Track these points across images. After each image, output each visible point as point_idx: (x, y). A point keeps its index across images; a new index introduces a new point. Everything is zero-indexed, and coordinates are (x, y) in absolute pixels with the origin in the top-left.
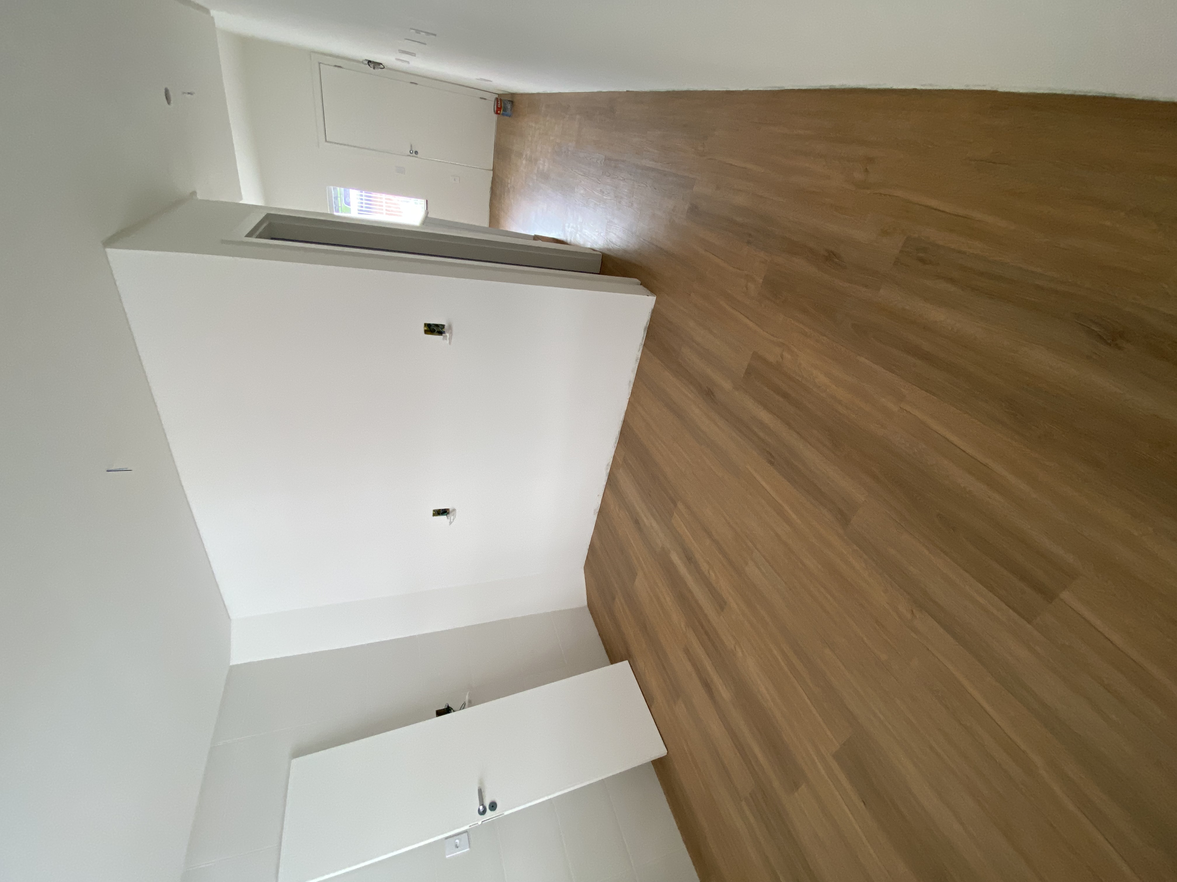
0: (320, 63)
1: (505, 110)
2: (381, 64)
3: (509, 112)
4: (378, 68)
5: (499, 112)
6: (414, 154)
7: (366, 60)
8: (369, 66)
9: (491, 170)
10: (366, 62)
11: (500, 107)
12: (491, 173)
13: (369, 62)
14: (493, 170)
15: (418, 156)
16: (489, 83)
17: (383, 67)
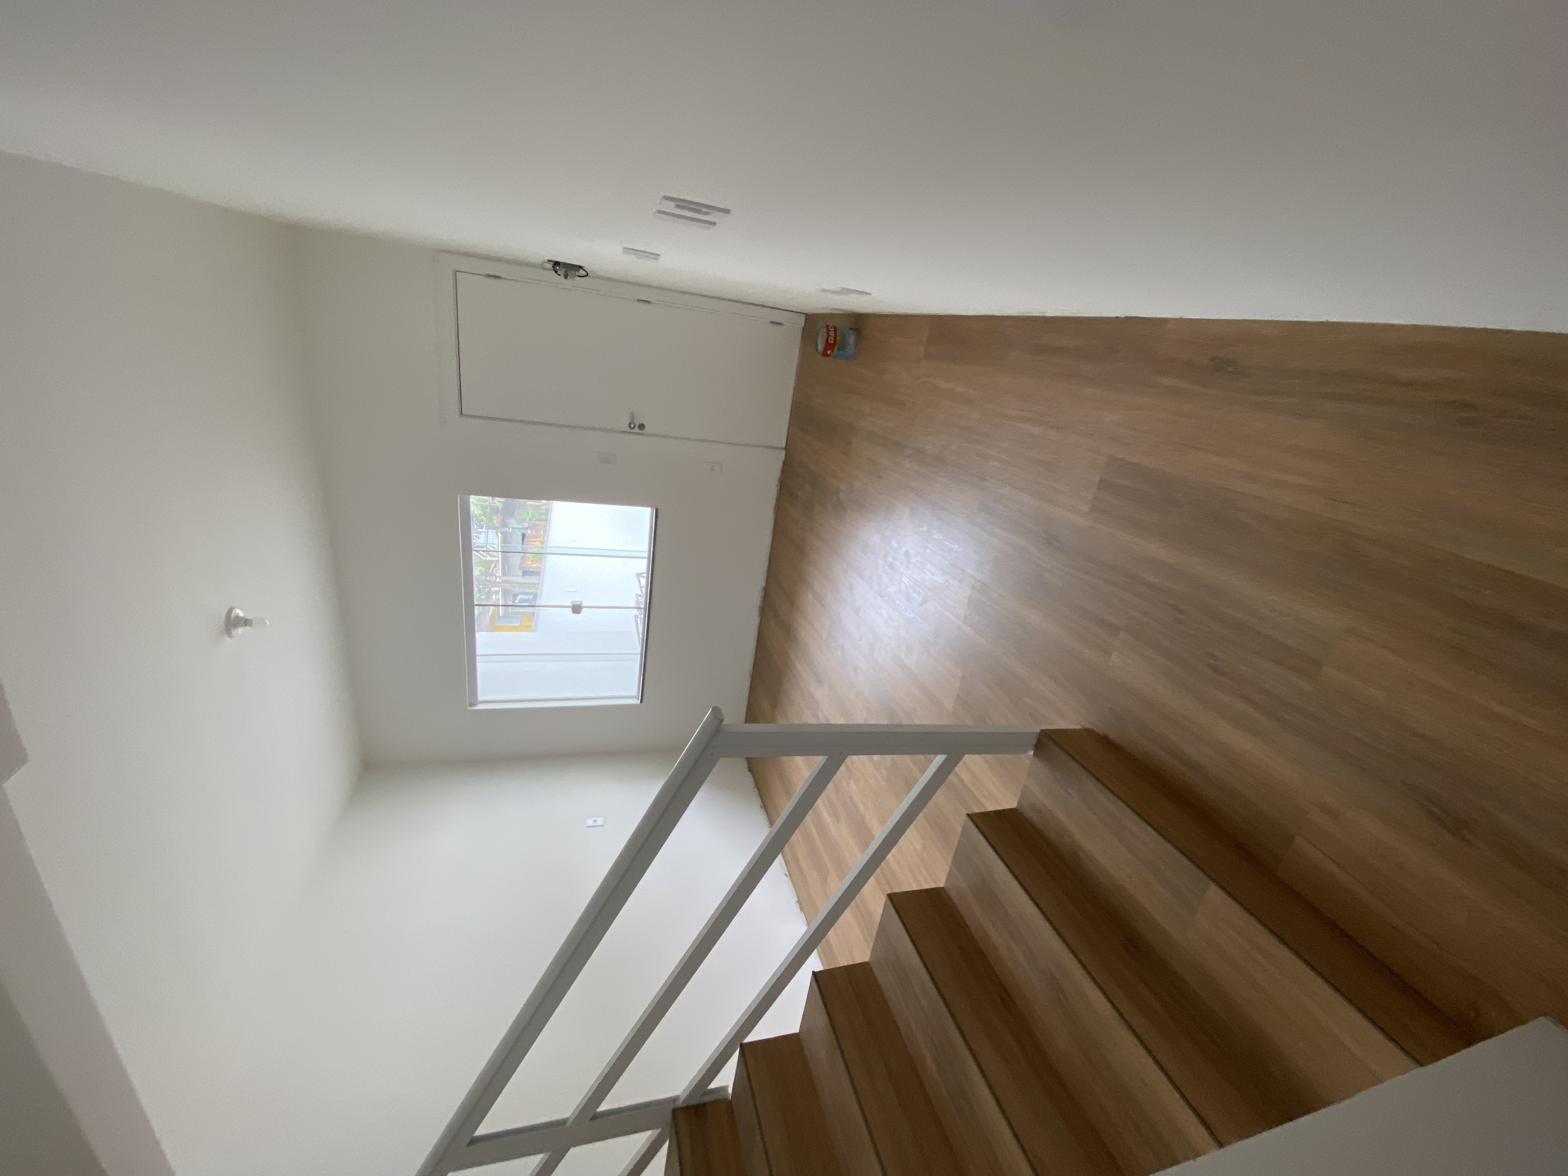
0: (456, 272)
1: (843, 347)
2: (581, 267)
3: (850, 350)
4: (574, 277)
5: (829, 352)
6: (637, 430)
7: (549, 261)
8: (556, 272)
9: (781, 449)
10: (550, 266)
11: (832, 342)
12: (782, 455)
13: (556, 264)
14: (786, 449)
15: (647, 430)
16: (868, 297)
17: (584, 273)
